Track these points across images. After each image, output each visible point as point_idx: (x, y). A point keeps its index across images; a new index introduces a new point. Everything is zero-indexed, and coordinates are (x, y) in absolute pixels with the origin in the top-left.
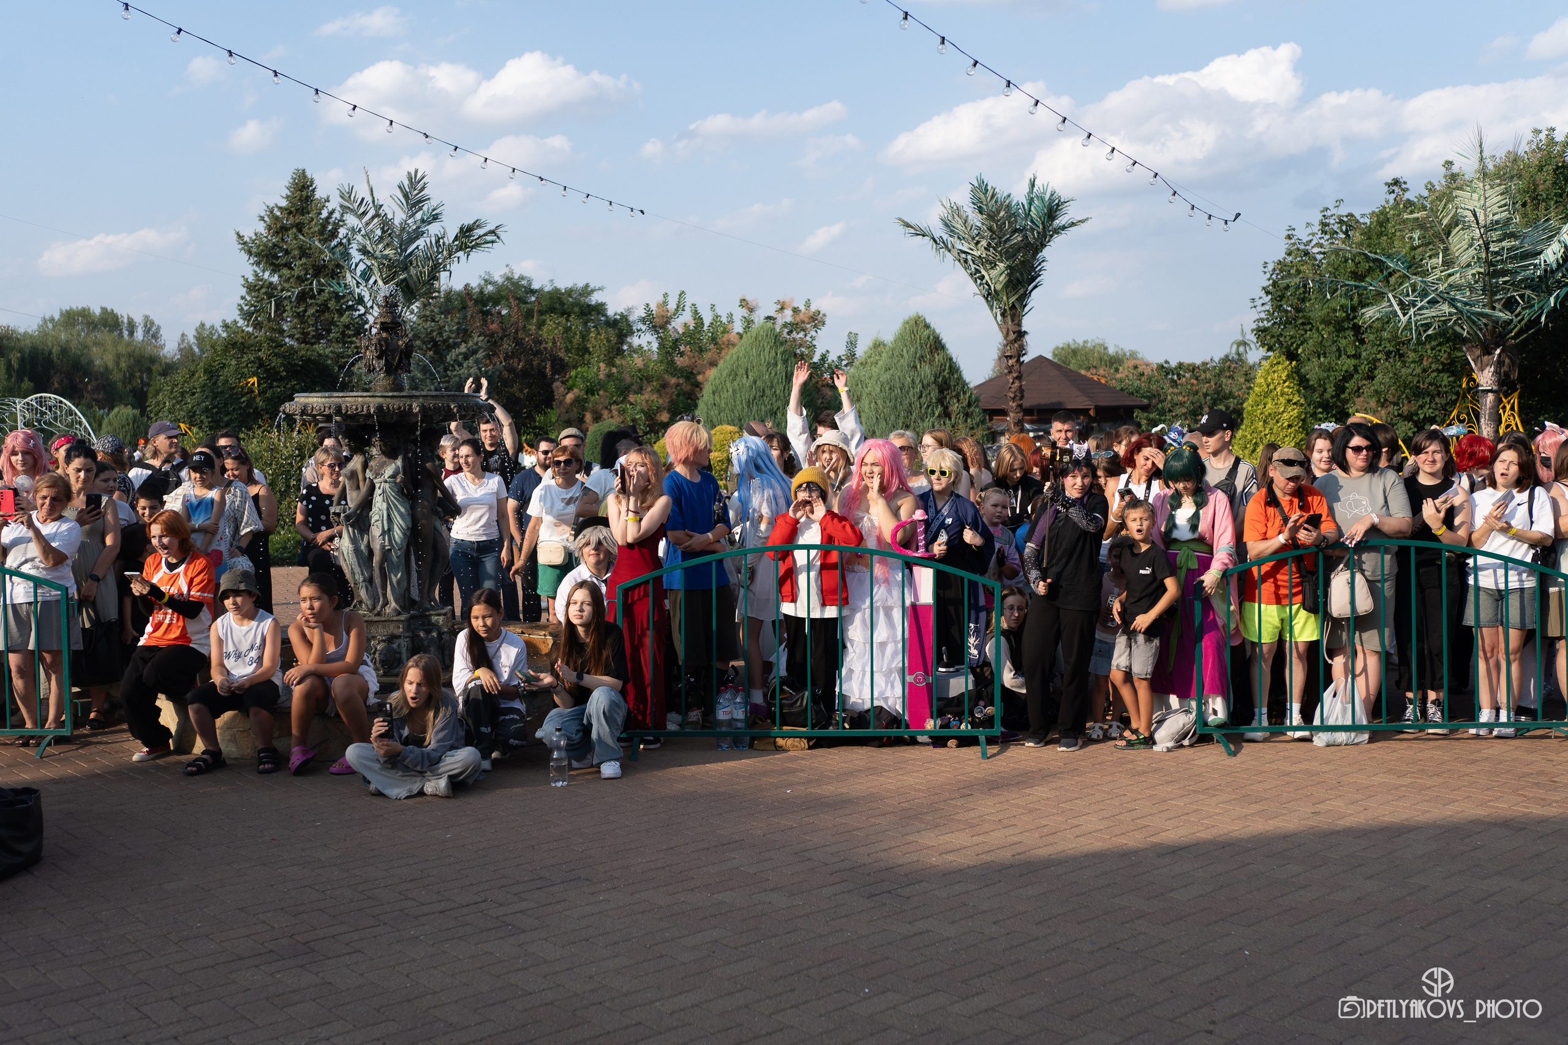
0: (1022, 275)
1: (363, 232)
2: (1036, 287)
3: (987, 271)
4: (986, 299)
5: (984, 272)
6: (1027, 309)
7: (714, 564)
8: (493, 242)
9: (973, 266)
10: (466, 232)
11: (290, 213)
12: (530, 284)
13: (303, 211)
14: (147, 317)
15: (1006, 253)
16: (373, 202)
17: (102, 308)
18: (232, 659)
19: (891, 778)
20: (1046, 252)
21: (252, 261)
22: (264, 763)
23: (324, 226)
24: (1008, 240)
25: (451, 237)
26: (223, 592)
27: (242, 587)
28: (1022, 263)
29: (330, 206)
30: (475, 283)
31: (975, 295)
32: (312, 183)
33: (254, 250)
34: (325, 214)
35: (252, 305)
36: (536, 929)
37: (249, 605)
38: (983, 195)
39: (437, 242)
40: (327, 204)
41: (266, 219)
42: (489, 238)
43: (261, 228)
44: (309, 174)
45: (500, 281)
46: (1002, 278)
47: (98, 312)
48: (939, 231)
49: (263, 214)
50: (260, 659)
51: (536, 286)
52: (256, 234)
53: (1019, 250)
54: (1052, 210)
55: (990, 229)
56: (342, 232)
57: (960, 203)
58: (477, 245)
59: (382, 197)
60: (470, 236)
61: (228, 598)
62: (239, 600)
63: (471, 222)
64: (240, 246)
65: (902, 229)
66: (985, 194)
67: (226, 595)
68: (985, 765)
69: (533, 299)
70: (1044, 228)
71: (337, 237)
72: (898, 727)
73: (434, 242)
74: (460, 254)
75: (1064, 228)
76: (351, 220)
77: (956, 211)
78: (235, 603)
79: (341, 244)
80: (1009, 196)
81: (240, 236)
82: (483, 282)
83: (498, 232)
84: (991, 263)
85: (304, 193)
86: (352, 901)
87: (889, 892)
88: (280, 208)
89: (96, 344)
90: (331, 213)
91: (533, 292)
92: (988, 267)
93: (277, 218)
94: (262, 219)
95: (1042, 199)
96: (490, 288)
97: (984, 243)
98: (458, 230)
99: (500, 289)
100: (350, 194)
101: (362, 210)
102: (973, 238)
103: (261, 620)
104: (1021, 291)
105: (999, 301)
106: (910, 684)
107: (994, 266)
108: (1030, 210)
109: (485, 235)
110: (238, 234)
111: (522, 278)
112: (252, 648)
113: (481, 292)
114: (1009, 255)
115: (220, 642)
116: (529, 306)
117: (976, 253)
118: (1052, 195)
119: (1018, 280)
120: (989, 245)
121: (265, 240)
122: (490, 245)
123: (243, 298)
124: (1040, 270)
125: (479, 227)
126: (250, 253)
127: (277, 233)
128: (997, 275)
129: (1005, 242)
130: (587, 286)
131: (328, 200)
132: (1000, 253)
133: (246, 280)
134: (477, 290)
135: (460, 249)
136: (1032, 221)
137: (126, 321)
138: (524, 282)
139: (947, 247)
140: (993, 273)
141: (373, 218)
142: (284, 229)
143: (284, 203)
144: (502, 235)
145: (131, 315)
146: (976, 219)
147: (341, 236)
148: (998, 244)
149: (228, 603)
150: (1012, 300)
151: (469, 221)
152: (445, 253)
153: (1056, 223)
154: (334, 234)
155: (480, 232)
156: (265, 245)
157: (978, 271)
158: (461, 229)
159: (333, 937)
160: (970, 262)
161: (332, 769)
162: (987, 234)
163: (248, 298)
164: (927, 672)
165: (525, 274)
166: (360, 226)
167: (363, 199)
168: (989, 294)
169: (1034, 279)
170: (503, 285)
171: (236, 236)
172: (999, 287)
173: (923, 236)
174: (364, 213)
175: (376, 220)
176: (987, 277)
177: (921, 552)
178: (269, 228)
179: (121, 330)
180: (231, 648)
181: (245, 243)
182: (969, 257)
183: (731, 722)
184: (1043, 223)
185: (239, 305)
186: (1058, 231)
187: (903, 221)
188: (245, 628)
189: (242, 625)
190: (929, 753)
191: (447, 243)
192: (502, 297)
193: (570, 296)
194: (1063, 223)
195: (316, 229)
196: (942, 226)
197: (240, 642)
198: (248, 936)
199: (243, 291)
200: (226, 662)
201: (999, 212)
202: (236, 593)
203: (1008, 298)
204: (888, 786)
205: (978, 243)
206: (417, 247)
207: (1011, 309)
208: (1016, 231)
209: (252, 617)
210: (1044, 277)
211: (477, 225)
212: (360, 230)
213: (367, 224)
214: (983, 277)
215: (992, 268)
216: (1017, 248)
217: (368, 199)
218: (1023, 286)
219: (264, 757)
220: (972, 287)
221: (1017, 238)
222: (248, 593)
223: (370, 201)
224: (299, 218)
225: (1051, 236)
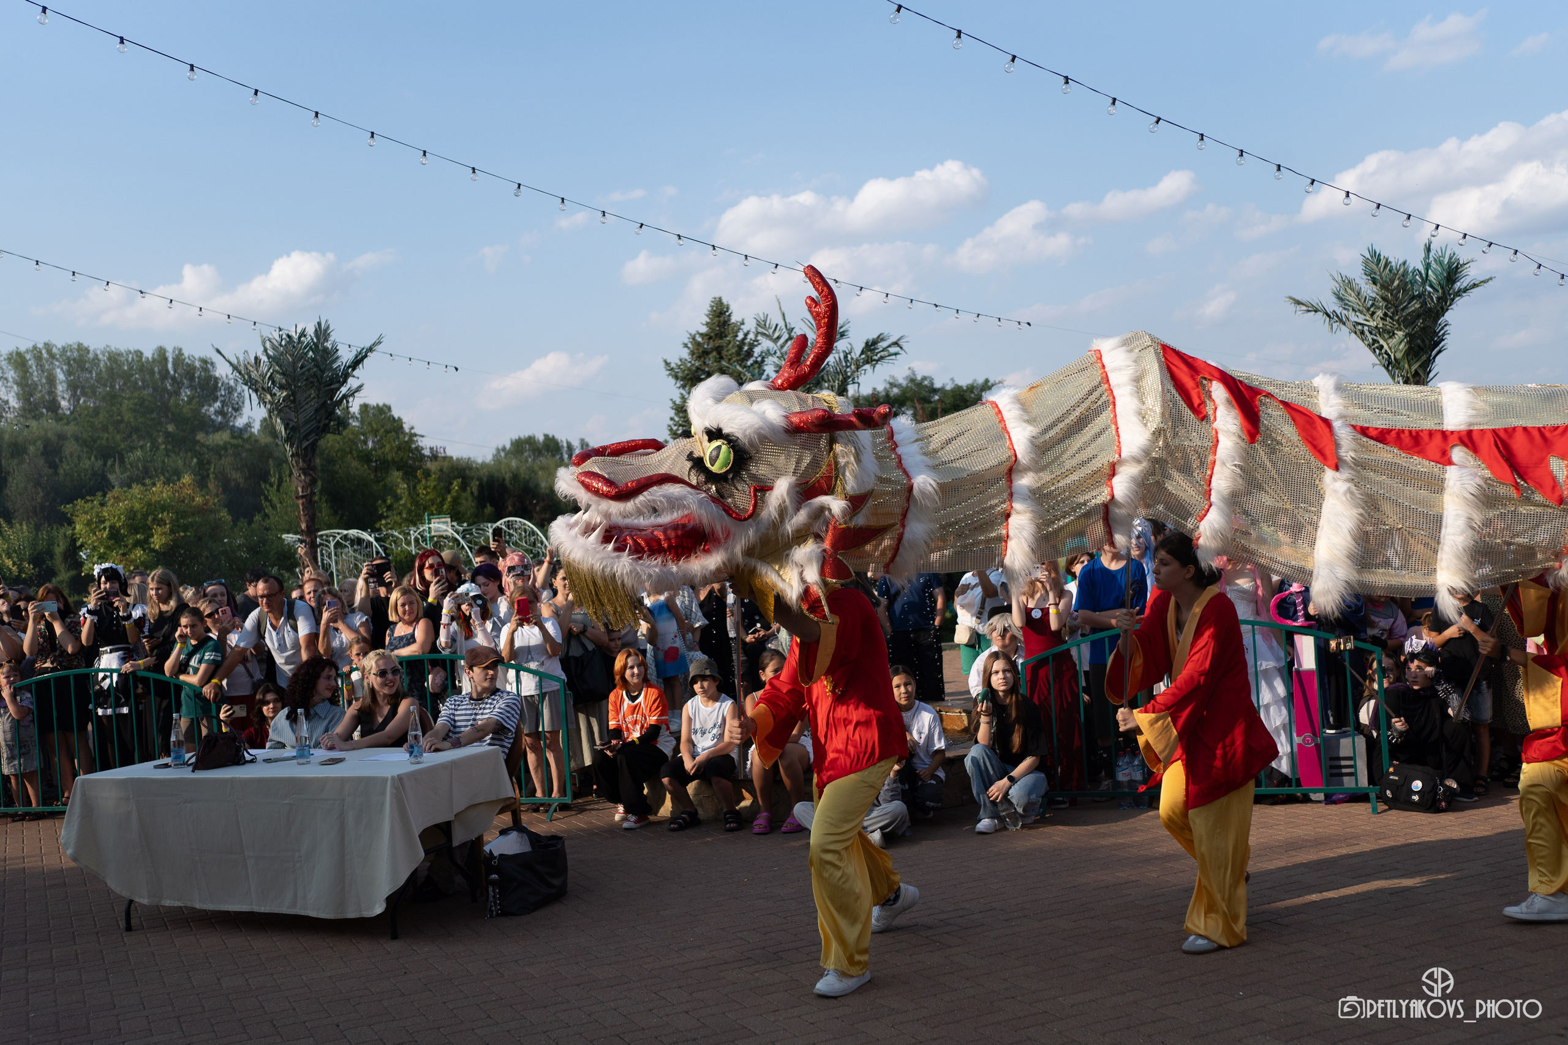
0: (1423, 341)
1: (778, 354)
2: (1440, 352)
3: (1385, 340)
4: (1387, 368)
5: (1382, 342)
6: (1431, 375)
7: (1107, 639)
8: (896, 354)
9: (1370, 337)
10: (871, 346)
11: (710, 338)
12: (932, 384)
13: (721, 335)
14: (582, 440)
15: (1403, 321)
16: (786, 326)
17: (546, 436)
18: (699, 735)
19: (1281, 830)
20: (1448, 316)
21: (678, 385)
22: (730, 822)
23: (740, 347)
24: (1405, 308)
25: (858, 352)
26: (693, 677)
27: (708, 672)
28: (1423, 329)
29: (745, 328)
30: (881, 387)
31: (1374, 365)
32: (728, 308)
33: (680, 375)
34: (741, 336)
35: (680, 425)
36: (959, 945)
37: (714, 689)
38: (1376, 268)
39: (846, 357)
40: (742, 327)
41: (690, 345)
42: (893, 350)
43: (685, 354)
44: (725, 301)
45: (904, 383)
46: (1401, 347)
47: (541, 438)
48: (1332, 305)
49: (686, 341)
50: (722, 735)
51: (938, 385)
52: (681, 360)
53: (1418, 317)
54: (1453, 272)
55: (1384, 299)
56: (757, 351)
57: (1351, 276)
58: (882, 358)
59: (792, 321)
60: (874, 349)
61: (696, 683)
62: (706, 684)
63: (875, 336)
64: (668, 372)
65: (1293, 307)
66: (1377, 265)
67: (694, 680)
68: (1374, 820)
69: (937, 397)
70: (1444, 293)
71: (752, 356)
72: (1290, 786)
73: (842, 358)
74: (867, 367)
75: (1465, 290)
76: (766, 344)
77: (1349, 283)
78: (702, 687)
79: (756, 362)
80: (1404, 263)
81: (667, 364)
82: (888, 386)
83: (900, 343)
84: (1389, 332)
85: (722, 319)
86: (808, 924)
87: (1269, 921)
88: (701, 335)
89: (542, 468)
90: (746, 335)
91: (935, 391)
92: (1386, 336)
93: (699, 344)
94: (686, 345)
95: (1441, 263)
96: (896, 390)
97: (1380, 313)
98: (863, 345)
99: (904, 391)
100: (765, 321)
101: (776, 335)
102: (1368, 309)
103: (723, 701)
104: (1424, 358)
105: (1401, 369)
106: (1299, 745)
107: (1392, 335)
108: (1427, 275)
109: (889, 346)
110: (665, 361)
111: (924, 378)
112: (715, 726)
113: (887, 395)
114: (1408, 322)
115: (690, 720)
116: (933, 405)
117: (1373, 324)
118: (1450, 258)
119: (1419, 346)
120: (1385, 315)
121: (689, 365)
122: (893, 357)
123: (672, 419)
124: (1444, 334)
125: (883, 340)
126: (676, 378)
127: (700, 357)
128: (1397, 344)
129: (1403, 309)
130: (987, 381)
131: (743, 323)
132: (1398, 321)
133: (674, 403)
134: (884, 393)
135: (867, 362)
136: (1431, 286)
137: (565, 445)
138: (926, 383)
139: (1341, 321)
140: (1393, 342)
141: (787, 341)
142: (706, 353)
143: (704, 329)
144: (905, 346)
145: (570, 440)
146: (1369, 290)
147: (756, 355)
148: (1395, 313)
149: (697, 687)
150: (1414, 368)
151: (873, 335)
152: (853, 367)
153: (1457, 285)
154: (749, 354)
155: (883, 344)
156: (689, 369)
157: (1375, 341)
158: (867, 343)
159: (796, 949)
160: (1367, 333)
161: (783, 829)
162: (1382, 304)
163: (677, 419)
164: (1315, 734)
165: (926, 374)
166: (775, 348)
167: (777, 325)
168: (1390, 363)
169: (1437, 344)
170: (907, 387)
171: (663, 363)
172: (1399, 355)
173: (1316, 311)
174: (779, 338)
175: (789, 343)
176: (1386, 347)
177: (1300, 621)
178: (692, 353)
179: (562, 454)
180: (698, 726)
181: (672, 369)
182: (1366, 328)
183: (1132, 783)
184: (1442, 288)
185: (669, 426)
186: (1459, 293)
187: (1294, 299)
188: (709, 709)
189: (707, 706)
190: (1321, 810)
191: (854, 357)
192: (907, 399)
193: (972, 392)
194: (1465, 285)
195: (734, 351)
196: (1335, 300)
197: (705, 721)
198: (731, 948)
199: (672, 413)
200: (693, 737)
201: (1393, 281)
202: (703, 678)
203: (1410, 366)
204: (1277, 837)
205: (1373, 314)
206: (827, 364)
207: (1414, 376)
208: (1413, 298)
209: (716, 699)
210: (1449, 342)
211: (880, 338)
212: (775, 353)
213: (782, 347)
214: (1381, 347)
215: (1390, 337)
216: (1417, 315)
217: (781, 324)
218: (1426, 353)
219: (729, 818)
220: (1370, 358)
221: (1416, 305)
222: (712, 677)
223: (784, 327)
224: (718, 342)
225: (1453, 300)
